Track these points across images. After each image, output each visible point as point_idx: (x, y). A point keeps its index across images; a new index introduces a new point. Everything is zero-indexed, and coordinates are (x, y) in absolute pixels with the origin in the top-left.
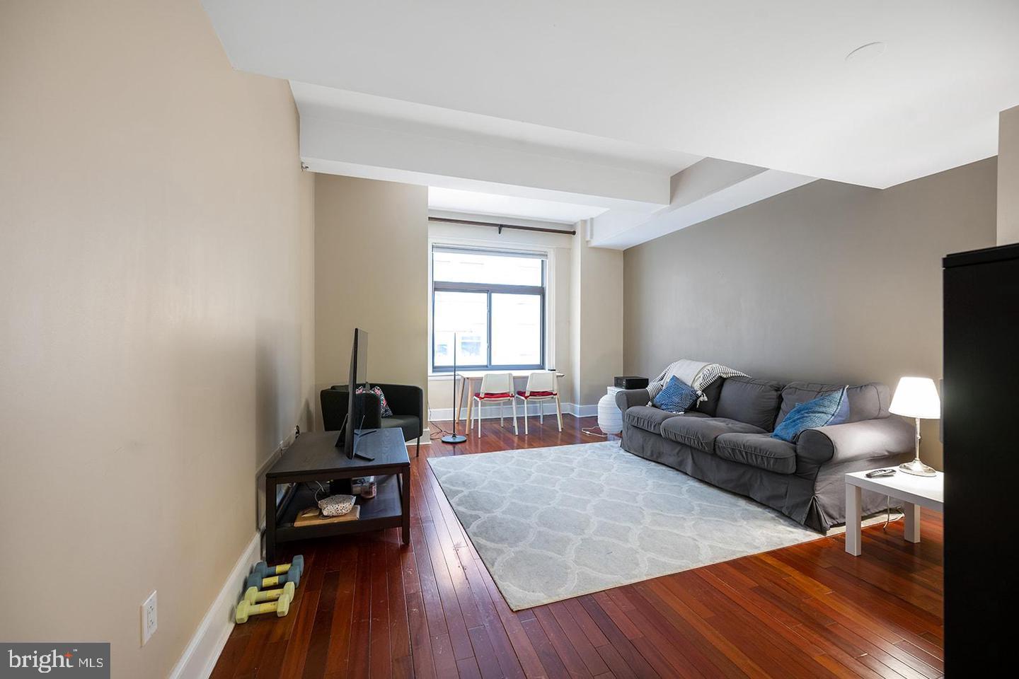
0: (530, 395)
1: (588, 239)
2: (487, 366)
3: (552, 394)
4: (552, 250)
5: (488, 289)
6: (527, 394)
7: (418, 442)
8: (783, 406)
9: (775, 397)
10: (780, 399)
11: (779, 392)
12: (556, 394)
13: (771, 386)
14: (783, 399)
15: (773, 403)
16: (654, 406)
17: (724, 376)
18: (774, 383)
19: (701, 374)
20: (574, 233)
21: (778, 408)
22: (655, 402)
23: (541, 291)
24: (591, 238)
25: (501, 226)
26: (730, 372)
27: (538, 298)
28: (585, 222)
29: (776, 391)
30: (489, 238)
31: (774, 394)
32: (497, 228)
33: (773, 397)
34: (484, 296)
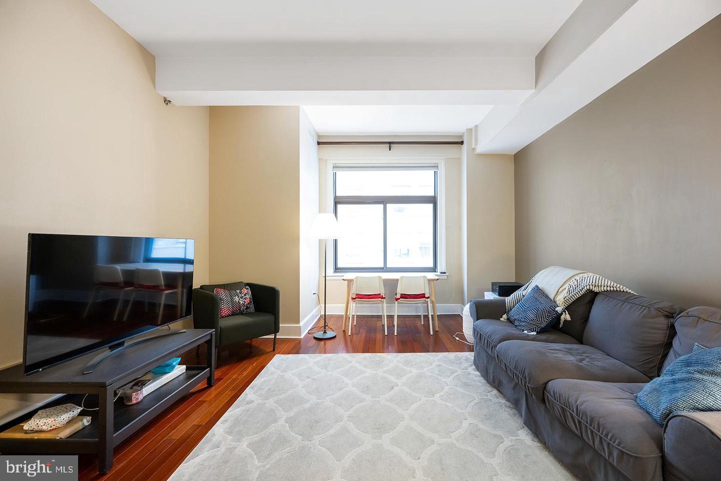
0: (401, 297)
1: (473, 146)
2: (383, 268)
3: (424, 297)
4: (443, 162)
5: (383, 201)
6: (398, 296)
7: (275, 336)
8: (676, 343)
9: (665, 326)
10: (672, 332)
11: (672, 320)
12: (428, 298)
13: (658, 309)
14: (676, 333)
15: (660, 336)
16: (509, 319)
17: (596, 290)
18: (665, 304)
19: (567, 286)
20: (462, 143)
21: (668, 345)
23: (433, 200)
24: (476, 144)
25: (390, 143)
26: (605, 283)
27: (431, 206)
28: (470, 130)
29: (668, 317)
30: (381, 155)
31: (663, 322)
32: (388, 145)
33: (661, 326)
34: (381, 206)
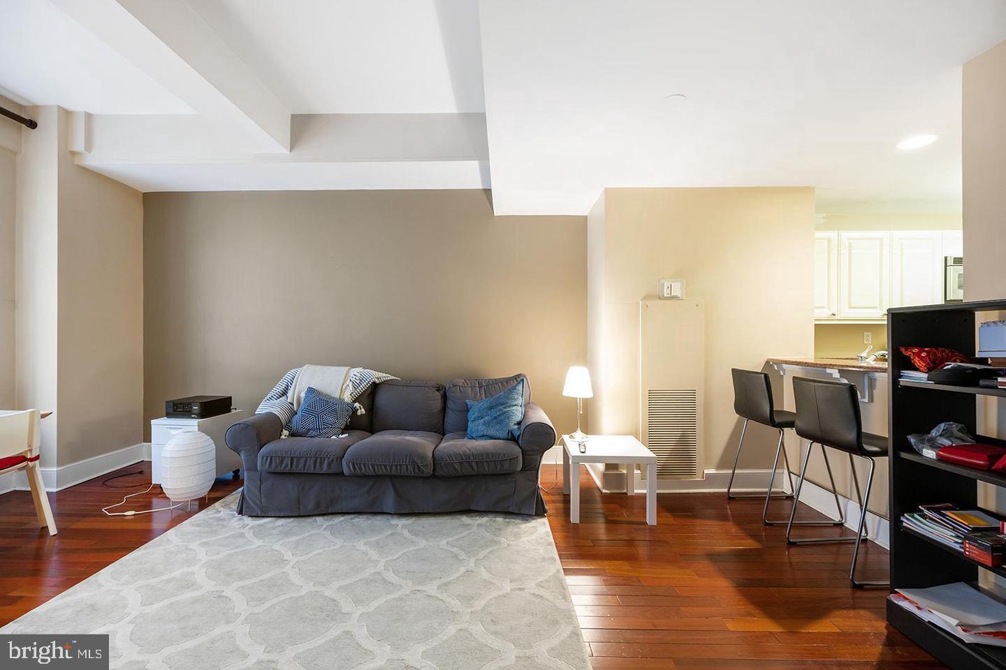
1: (77, 148)
8: (451, 405)
9: (439, 397)
11: (443, 392)
13: (432, 386)
14: (447, 399)
15: (438, 405)
16: (292, 435)
17: (377, 381)
19: (349, 383)
20: (32, 124)
22: (293, 429)
24: (89, 145)
26: (383, 376)
28: (67, 112)
29: (440, 390)
31: (438, 394)
